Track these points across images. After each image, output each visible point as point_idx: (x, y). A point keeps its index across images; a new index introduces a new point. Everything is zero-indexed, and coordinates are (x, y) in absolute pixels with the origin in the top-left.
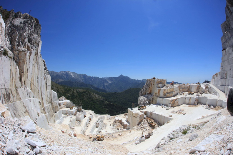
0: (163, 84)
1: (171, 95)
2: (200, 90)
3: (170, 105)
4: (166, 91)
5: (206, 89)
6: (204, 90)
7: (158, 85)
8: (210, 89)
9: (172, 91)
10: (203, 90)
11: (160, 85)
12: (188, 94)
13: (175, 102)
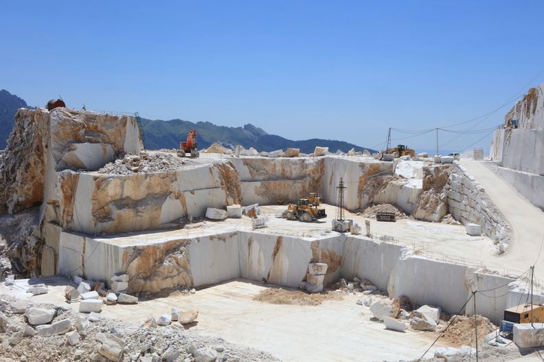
0: (109, 148)
1: (146, 215)
2: (384, 193)
3: (124, 285)
4: (112, 191)
5: (426, 188)
6: (413, 198)
7: (67, 148)
8: (457, 197)
9: (158, 190)
10: (402, 199)
11: (83, 151)
12: (284, 216)
13: (161, 261)
